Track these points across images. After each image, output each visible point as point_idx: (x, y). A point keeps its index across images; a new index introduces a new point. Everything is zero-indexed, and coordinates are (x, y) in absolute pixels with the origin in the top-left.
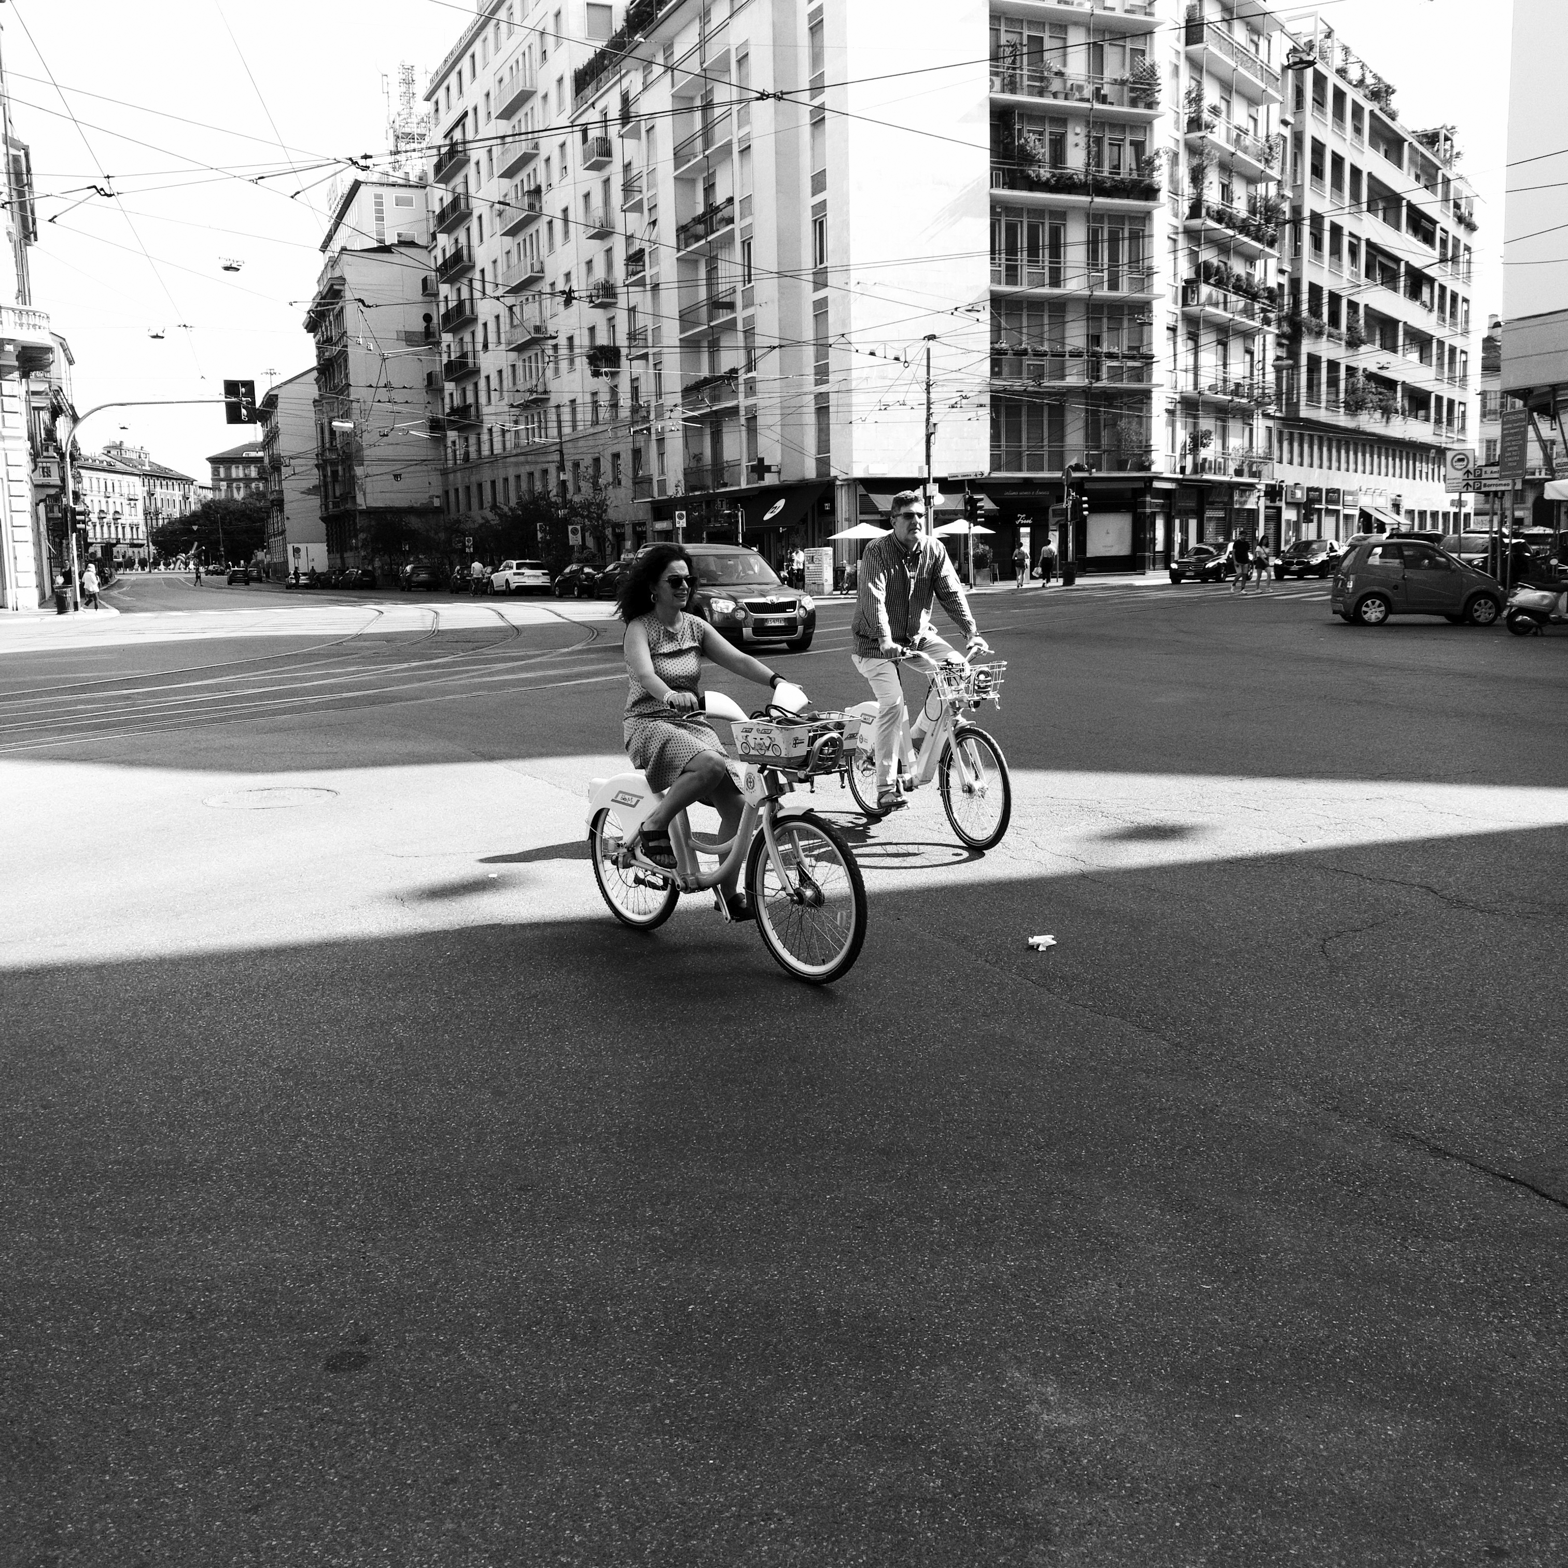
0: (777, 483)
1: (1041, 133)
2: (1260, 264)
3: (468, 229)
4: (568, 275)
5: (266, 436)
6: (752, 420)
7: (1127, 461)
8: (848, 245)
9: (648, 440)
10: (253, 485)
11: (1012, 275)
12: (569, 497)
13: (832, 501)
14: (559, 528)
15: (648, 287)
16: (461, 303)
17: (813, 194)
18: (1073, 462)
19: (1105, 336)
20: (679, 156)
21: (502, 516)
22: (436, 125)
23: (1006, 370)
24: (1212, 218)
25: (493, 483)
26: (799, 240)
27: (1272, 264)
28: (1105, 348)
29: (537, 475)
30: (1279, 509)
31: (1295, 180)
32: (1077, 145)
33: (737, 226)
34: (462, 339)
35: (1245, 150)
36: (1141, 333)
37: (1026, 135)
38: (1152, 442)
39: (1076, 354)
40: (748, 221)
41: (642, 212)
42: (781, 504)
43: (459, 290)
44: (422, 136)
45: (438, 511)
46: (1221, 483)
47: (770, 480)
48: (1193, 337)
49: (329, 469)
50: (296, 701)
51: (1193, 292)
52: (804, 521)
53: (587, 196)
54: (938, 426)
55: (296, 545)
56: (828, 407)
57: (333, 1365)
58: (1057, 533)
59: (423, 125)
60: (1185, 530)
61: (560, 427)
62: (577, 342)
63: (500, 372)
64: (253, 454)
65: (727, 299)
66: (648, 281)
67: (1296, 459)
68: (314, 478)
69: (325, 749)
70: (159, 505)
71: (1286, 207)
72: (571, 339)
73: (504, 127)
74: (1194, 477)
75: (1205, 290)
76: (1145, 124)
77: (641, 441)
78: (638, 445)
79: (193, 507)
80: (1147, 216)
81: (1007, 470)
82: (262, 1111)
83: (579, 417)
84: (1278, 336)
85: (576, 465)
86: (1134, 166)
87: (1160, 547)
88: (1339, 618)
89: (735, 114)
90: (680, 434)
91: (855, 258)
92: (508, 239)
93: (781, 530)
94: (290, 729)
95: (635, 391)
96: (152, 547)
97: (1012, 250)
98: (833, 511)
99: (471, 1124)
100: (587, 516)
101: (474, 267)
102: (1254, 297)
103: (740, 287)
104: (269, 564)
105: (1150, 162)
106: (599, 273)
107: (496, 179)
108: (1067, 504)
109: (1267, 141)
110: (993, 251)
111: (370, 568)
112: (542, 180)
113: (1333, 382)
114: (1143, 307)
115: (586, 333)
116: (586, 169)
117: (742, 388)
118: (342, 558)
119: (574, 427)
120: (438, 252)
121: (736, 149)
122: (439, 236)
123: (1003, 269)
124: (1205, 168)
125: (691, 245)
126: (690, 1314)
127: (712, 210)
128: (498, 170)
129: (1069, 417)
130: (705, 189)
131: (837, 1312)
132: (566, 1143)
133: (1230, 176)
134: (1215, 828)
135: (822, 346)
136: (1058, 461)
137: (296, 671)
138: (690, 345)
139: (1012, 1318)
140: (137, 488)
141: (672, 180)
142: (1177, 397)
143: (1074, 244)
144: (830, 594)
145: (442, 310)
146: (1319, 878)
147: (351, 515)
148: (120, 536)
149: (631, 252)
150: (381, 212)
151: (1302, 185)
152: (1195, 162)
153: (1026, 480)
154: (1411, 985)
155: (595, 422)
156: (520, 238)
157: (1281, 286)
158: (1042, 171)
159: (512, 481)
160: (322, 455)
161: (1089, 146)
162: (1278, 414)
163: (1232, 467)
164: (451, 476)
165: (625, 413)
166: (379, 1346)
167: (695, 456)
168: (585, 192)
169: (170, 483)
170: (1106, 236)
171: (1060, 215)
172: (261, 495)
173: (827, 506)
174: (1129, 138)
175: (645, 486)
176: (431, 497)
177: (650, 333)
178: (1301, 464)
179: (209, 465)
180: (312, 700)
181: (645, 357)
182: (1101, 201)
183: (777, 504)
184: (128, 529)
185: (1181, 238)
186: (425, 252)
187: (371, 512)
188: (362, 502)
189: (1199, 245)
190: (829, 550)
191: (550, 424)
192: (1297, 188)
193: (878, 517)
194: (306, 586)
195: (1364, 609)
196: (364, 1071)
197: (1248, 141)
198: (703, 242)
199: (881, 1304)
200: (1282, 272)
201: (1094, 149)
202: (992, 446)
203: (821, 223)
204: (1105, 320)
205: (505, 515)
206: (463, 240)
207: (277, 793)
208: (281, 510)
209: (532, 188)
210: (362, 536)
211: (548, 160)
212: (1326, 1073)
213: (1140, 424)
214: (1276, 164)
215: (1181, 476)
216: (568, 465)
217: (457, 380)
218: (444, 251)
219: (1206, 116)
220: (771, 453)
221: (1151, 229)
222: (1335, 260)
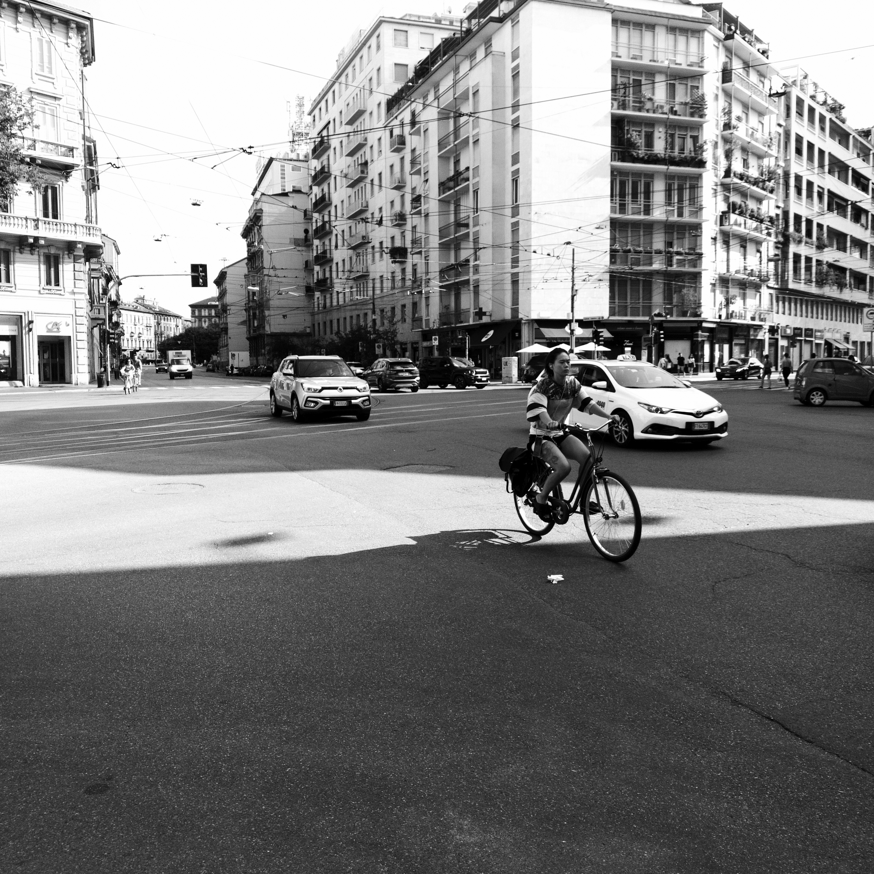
0: (489, 321)
1: (640, 132)
2: (765, 202)
3: (329, 184)
4: (381, 209)
5: (220, 294)
6: (476, 287)
7: (687, 312)
8: (531, 192)
9: (421, 298)
10: (213, 320)
11: (623, 208)
12: (377, 328)
13: (520, 332)
14: (371, 345)
15: (423, 215)
16: (324, 223)
17: (513, 165)
18: (657, 312)
19: (675, 242)
20: (441, 144)
21: (341, 338)
22: (314, 128)
23: (618, 261)
24: (737, 177)
25: (338, 320)
26: (504, 189)
27: (773, 203)
28: (675, 249)
29: (362, 316)
30: (777, 340)
31: (786, 157)
32: (660, 138)
33: (471, 182)
34: (324, 243)
35: (756, 140)
36: (696, 240)
37: (631, 132)
38: (702, 301)
39: (659, 252)
40: (476, 180)
41: (420, 174)
42: (491, 333)
43: (323, 216)
44: (307, 134)
45: (309, 335)
46: (742, 325)
47: (485, 319)
48: (726, 243)
49: (251, 312)
50: (203, 437)
51: (726, 218)
52: (504, 342)
53: (392, 166)
54: (578, 292)
55: (233, 353)
56: (518, 280)
57: (89, 791)
58: (646, 351)
59: (308, 128)
60: (721, 350)
61: (374, 290)
62: (384, 245)
63: (344, 260)
64: (213, 303)
65: (465, 222)
66: (423, 212)
67: (787, 311)
68: (243, 316)
69: (207, 463)
70: (163, 329)
71: (780, 171)
72: (381, 243)
73: (349, 129)
74: (726, 321)
75: (733, 217)
76: (699, 127)
77: (417, 298)
78: (415, 300)
79: (181, 332)
80: (699, 177)
81: (619, 315)
82: (102, 656)
83: (385, 285)
84: (776, 243)
85: (382, 311)
86: (692, 149)
87: (707, 359)
88: (798, 402)
89: (471, 123)
90: (438, 294)
91: (534, 199)
92: (350, 189)
93: (491, 347)
94: (192, 452)
95: (415, 271)
96: (158, 352)
97: (623, 195)
98: (520, 337)
99: (208, 667)
100: (386, 339)
101: (331, 204)
102: (762, 221)
103: (472, 216)
104: (219, 362)
105: (701, 147)
106: (397, 208)
107: (344, 157)
108: (652, 335)
109: (770, 135)
110: (612, 196)
111: (271, 365)
112: (368, 157)
113: (808, 269)
114: (697, 226)
115: (389, 240)
116: (392, 152)
117: (471, 270)
118: (257, 360)
119: (382, 290)
120: (313, 196)
121: (471, 141)
122: (314, 188)
123: (617, 205)
124: (732, 151)
125: (446, 192)
126: (287, 773)
127: (458, 173)
128: (346, 151)
129: (654, 287)
130: (455, 163)
131: (366, 776)
132: (255, 679)
133: (748, 155)
134: (679, 518)
135: (515, 248)
136: (648, 311)
137: (210, 420)
138: (444, 247)
139: (460, 783)
140: (151, 320)
141: (436, 159)
142: (717, 276)
143: (659, 191)
144: (516, 383)
145: (314, 228)
146: (726, 548)
147: (262, 336)
148: (141, 346)
149: (414, 196)
150: (284, 174)
151: (790, 159)
152: (727, 147)
153: (630, 322)
154: (755, 609)
155: (393, 288)
156: (356, 189)
157: (777, 215)
158: (640, 152)
159: (348, 319)
160: (248, 304)
161: (666, 139)
162: (776, 286)
163: (749, 315)
164: (316, 317)
165: (409, 283)
166: (116, 781)
167: (446, 306)
168: (391, 164)
169: (169, 318)
170: (676, 187)
171: (650, 176)
172: (216, 325)
173: (517, 334)
174: (689, 134)
175: (419, 322)
176: (305, 327)
177: (423, 240)
178: (790, 314)
179: (190, 309)
180: (211, 436)
181: (420, 253)
182: (673, 168)
183: (489, 333)
184: (146, 343)
185: (719, 189)
186: (306, 196)
187: (273, 335)
188: (268, 330)
189: (730, 193)
190: (516, 359)
191: (369, 289)
192: (787, 161)
193: (544, 341)
194: (237, 375)
195: (812, 397)
196: (163, 636)
197: (758, 135)
198: (452, 191)
199: (391, 772)
200: (778, 207)
201: (669, 140)
202: (610, 302)
203: (517, 181)
204: (675, 233)
205: (343, 337)
206: (326, 190)
207: (173, 486)
208: (227, 333)
209: (363, 162)
210: (267, 348)
211: (372, 147)
212: (689, 656)
213: (695, 291)
214: (775, 148)
215: (719, 320)
216: (378, 311)
217: (321, 265)
218: (316, 195)
219: (734, 122)
220: (486, 305)
221: (702, 183)
222: (809, 201)
